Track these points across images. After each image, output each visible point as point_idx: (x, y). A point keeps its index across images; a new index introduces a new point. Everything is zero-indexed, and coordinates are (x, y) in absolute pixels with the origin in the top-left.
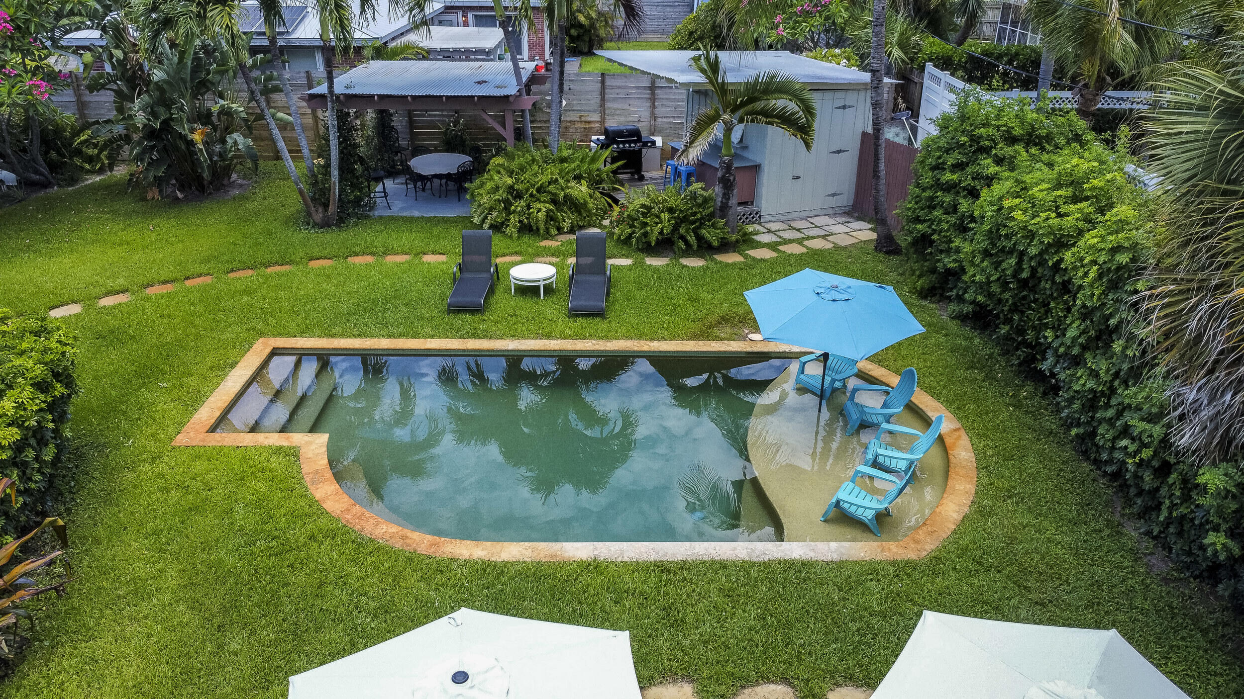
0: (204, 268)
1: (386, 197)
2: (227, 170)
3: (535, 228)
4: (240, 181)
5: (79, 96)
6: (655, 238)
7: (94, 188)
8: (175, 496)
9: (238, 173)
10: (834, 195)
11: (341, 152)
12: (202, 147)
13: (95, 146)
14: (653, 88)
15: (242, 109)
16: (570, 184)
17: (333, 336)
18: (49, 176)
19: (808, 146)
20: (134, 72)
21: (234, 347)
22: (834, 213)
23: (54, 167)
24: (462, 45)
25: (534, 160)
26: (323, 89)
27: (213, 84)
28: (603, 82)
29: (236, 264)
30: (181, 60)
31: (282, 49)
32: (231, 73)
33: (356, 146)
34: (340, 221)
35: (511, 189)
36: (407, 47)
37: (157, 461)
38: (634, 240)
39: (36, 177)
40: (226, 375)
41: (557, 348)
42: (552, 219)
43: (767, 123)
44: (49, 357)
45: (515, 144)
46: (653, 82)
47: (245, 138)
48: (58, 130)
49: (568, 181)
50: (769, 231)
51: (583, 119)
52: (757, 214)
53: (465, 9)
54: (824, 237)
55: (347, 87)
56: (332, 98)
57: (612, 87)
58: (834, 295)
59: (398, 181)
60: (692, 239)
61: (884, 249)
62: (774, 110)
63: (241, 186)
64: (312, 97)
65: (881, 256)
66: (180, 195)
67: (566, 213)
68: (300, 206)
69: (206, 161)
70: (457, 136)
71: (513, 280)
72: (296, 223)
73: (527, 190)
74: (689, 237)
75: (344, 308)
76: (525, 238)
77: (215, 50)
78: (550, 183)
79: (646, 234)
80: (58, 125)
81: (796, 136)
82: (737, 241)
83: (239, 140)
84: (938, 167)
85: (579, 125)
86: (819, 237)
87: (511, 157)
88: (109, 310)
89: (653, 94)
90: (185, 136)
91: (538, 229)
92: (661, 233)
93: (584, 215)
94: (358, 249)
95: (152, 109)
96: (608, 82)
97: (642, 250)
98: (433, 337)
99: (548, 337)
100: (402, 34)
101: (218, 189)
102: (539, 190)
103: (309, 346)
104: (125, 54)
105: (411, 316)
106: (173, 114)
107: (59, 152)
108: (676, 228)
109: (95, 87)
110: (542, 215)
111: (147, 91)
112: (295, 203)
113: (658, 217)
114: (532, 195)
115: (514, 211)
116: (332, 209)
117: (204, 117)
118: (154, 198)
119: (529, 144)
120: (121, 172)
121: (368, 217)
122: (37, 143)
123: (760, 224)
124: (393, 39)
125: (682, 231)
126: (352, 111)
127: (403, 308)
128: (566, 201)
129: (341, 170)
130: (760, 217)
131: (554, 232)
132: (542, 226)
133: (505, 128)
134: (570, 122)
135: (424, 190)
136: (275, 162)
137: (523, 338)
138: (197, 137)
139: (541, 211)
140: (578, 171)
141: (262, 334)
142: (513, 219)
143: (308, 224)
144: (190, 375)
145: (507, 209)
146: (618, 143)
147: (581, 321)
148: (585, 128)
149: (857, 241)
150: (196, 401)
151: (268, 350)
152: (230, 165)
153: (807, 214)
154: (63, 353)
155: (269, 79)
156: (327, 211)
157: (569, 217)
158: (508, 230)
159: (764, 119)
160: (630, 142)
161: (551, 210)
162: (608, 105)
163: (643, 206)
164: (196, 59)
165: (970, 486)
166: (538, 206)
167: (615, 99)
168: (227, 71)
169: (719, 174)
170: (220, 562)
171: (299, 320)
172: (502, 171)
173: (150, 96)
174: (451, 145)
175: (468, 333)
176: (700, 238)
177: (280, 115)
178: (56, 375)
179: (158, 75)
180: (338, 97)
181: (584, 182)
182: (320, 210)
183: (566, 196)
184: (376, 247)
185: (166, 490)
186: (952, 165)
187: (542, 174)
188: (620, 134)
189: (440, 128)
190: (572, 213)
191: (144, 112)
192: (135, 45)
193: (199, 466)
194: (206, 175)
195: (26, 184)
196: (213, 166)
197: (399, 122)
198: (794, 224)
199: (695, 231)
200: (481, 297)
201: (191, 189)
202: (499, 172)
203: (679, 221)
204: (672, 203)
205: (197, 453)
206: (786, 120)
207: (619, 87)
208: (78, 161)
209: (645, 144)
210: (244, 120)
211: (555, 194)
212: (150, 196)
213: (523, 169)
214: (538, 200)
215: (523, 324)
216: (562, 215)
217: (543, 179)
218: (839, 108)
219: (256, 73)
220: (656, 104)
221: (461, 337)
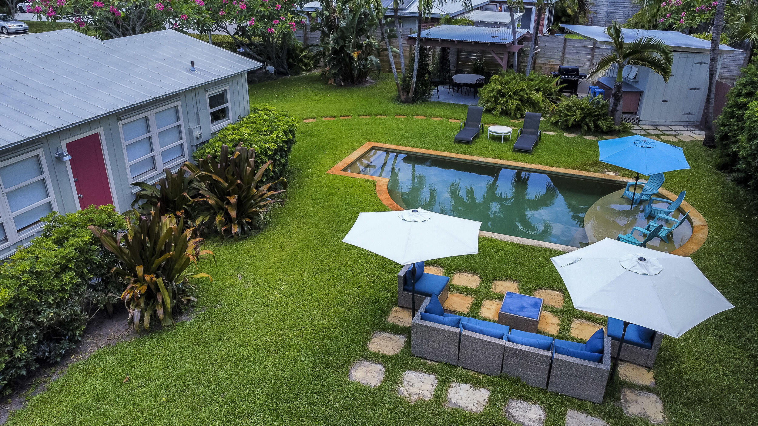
0: (349, 113)
1: (438, 92)
2: (365, 74)
3: (509, 113)
4: (370, 81)
5: (305, 34)
6: (571, 123)
7: (305, 78)
8: (325, 189)
9: (371, 76)
10: (688, 114)
11: (419, 67)
12: (356, 60)
13: (309, 58)
14: (594, 48)
15: (377, 44)
16: (532, 93)
17: (400, 145)
18: (288, 70)
19: (665, 80)
20: (332, 23)
21: (357, 143)
22: (686, 125)
23: (290, 66)
24: (492, 20)
25: (515, 78)
26: (415, 35)
27: (366, 30)
28: (565, 43)
29: (363, 113)
30: (353, 18)
31: (400, 18)
32: (375, 27)
33: (427, 65)
34: (414, 101)
35: (499, 92)
36: (463, 20)
37: (320, 177)
38: (560, 123)
39: (282, 70)
40: (352, 153)
41: (503, 163)
42: (519, 109)
43: (642, 65)
44: (289, 124)
45: (507, 70)
46: (594, 45)
47: (376, 58)
48: (294, 49)
49: (531, 91)
50: (642, 129)
51: (551, 63)
52: (637, 119)
53: (501, 3)
54: (675, 136)
55: (427, 35)
56: (419, 39)
57: (570, 46)
58: (644, 144)
59: (445, 87)
60: (592, 125)
61: (708, 145)
62: (648, 58)
63: (371, 82)
64: (410, 38)
65: (705, 148)
66: (342, 84)
67: (527, 107)
68: (396, 93)
69: (357, 67)
70: (480, 66)
71: (489, 132)
72: (393, 100)
73: (508, 93)
74: (590, 124)
75: (407, 135)
76: (503, 118)
77: (369, 15)
78: (521, 91)
79: (566, 121)
80: (294, 47)
81: (658, 73)
82: (619, 131)
83: (374, 59)
84: (739, 95)
85: (548, 66)
86: (671, 135)
87: (502, 75)
88: (307, 124)
89: (593, 52)
90: (350, 54)
91: (510, 114)
92: (575, 120)
93: (537, 109)
94: (419, 113)
95: (337, 41)
96: (568, 43)
97: (563, 129)
98: (444, 151)
99: (500, 158)
100: (463, 13)
101: (360, 83)
102: (514, 94)
103: (388, 147)
104: (330, 14)
105: (437, 142)
106: (345, 43)
107: (293, 60)
108: (583, 118)
109: (313, 29)
110: (513, 106)
111: (336, 32)
112: (394, 92)
113: (575, 112)
114: (510, 96)
115: (500, 102)
116: (411, 94)
117: (359, 47)
118: (331, 83)
119: (515, 70)
120: (317, 72)
121: (427, 101)
122: (285, 54)
123: (638, 125)
124: (458, 15)
125: (587, 120)
126: (428, 47)
127: (434, 138)
128: (528, 101)
129: (418, 76)
130: (639, 121)
131: (519, 116)
132: (513, 112)
133: (503, 61)
134: (543, 64)
135: (458, 92)
136: (388, 73)
137: (487, 157)
138: (355, 55)
139: (513, 104)
140: (538, 87)
141: (369, 140)
142: (498, 107)
143: (398, 101)
144: (337, 151)
145: (496, 101)
146: (565, 75)
147: (519, 154)
148: (551, 68)
149: (694, 139)
150: (338, 159)
151: (371, 147)
152: (367, 72)
153: (668, 123)
154: (294, 124)
155: (392, 31)
156: (408, 95)
157: (528, 109)
158: (495, 113)
159: (641, 63)
160: (572, 75)
161: (519, 105)
162: (566, 56)
163: (568, 105)
164: (360, 18)
165: (697, 247)
166: (513, 102)
167: (570, 53)
168: (373, 25)
169: (613, 92)
170: (338, 212)
171: (386, 137)
172: (497, 82)
173: (337, 34)
174: (476, 70)
175: (461, 151)
176: (597, 126)
177: (394, 49)
178: (291, 132)
179: (343, 24)
180: (422, 39)
181: (541, 93)
182: (405, 94)
183: (528, 98)
184: (428, 113)
185: (322, 187)
186: (745, 93)
187: (518, 85)
188: (567, 70)
189: (472, 62)
190: (530, 107)
191: (333, 42)
192: (334, 10)
193: (335, 181)
194: (356, 74)
195: (279, 73)
196: (359, 70)
197: (452, 58)
198: (659, 128)
199: (595, 122)
200: (471, 137)
201: (348, 81)
202: (495, 83)
203: (586, 115)
204: (584, 106)
205: (335, 177)
206: (655, 64)
207: (573, 47)
208: (300, 65)
209: (581, 77)
210: (377, 48)
211: (523, 97)
212: (329, 82)
213: (508, 82)
214: (513, 98)
215: (489, 151)
216: (524, 108)
217: (517, 88)
218: (698, 63)
219: (386, 27)
220: (594, 57)
221: (458, 153)
